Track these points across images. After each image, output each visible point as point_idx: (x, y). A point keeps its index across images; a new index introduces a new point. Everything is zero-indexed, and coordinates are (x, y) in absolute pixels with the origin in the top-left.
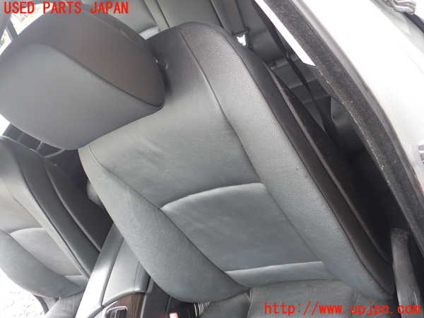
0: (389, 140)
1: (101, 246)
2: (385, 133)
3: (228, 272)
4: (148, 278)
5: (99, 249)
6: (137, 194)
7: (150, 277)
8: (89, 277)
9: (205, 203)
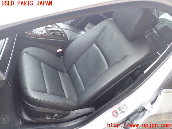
0: (127, 94)
1: (76, 27)
2: (129, 93)
3: (74, 65)
4: (71, 42)
5: (74, 27)
6: (98, 36)
7: (72, 42)
8: (67, 24)
9: (99, 55)
